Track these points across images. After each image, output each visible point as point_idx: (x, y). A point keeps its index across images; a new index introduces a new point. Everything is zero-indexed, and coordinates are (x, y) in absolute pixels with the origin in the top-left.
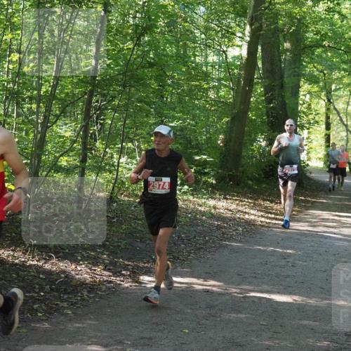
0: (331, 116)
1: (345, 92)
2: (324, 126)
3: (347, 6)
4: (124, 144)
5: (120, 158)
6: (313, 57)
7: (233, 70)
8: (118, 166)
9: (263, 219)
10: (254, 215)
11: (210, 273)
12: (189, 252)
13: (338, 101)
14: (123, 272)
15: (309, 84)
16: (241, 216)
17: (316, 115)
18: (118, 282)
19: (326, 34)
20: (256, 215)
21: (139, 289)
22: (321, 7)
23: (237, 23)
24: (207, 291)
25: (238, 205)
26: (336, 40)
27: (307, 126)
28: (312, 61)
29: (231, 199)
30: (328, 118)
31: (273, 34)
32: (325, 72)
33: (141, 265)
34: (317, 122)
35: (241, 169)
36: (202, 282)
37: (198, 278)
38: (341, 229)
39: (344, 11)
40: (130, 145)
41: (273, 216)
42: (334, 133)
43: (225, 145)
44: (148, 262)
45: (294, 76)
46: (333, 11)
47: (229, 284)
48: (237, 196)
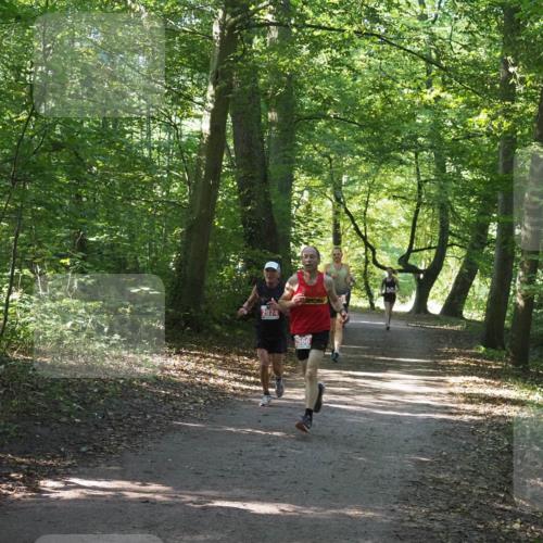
0: (342, 224)
1: (363, 187)
2: (331, 239)
3: (362, 57)
4: (16, 271)
5: (10, 293)
6: (312, 133)
7: (190, 154)
8: (7, 305)
9: (237, 385)
10: (223, 378)
11: (150, 472)
12: (120, 441)
13: (352, 201)
14: (13, 475)
15: (308, 175)
16: (204, 380)
17: (317, 222)
18: (4, 491)
19: (330, 98)
20: (224, 378)
21: (38, 502)
22: (322, 58)
23: (195, 81)
24: (146, 501)
25: (198, 362)
26: (346, 108)
27: (305, 239)
28: (310, 140)
29: (187, 354)
30: (337, 226)
31: (249, 98)
32: (332, 156)
33: (43, 462)
34: (319, 233)
35: (203, 307)
36: (138, 487)
37: (133, 479)
38: (357, 397)
39: (358, 65)
40: (26, 271)
41: (252, 379)
42: (346, 248)
43: (178, 270)
44: (53, 457)
45: (284, 162)
46: (340, 65)
47: (181, 488)
48: (198, 349)
